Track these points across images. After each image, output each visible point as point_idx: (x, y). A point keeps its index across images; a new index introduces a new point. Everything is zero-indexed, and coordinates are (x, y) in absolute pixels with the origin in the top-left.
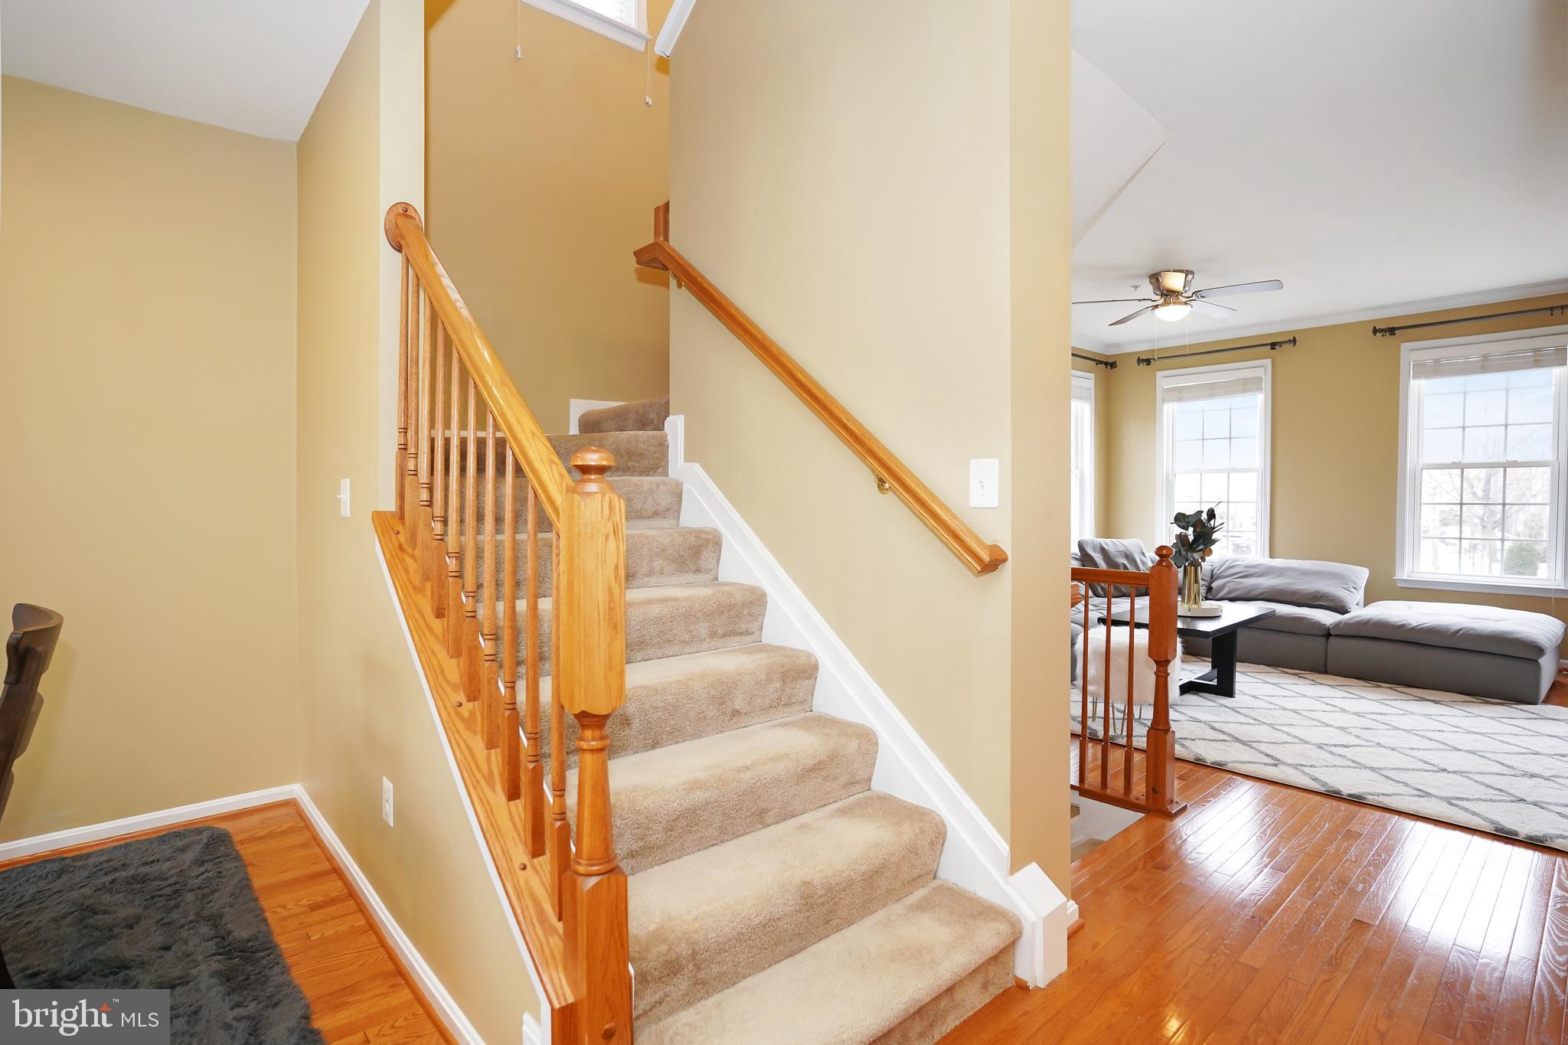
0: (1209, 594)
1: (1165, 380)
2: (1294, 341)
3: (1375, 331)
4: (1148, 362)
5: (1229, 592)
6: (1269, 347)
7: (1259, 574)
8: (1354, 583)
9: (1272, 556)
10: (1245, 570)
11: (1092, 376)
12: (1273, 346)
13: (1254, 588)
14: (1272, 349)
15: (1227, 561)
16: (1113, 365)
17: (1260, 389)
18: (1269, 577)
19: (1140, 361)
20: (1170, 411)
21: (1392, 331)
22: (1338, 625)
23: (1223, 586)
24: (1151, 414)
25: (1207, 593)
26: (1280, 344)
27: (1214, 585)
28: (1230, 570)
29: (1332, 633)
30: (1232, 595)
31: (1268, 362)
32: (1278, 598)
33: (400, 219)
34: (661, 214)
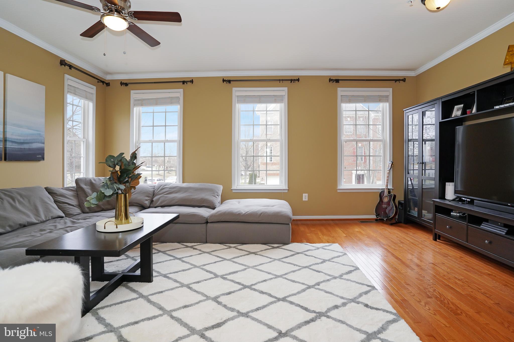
0: (152, 204)
1: (135, 95)
2: (192, 82)
3: (224, 81)
4: (126, 84)
5: (162, 202)
6: (182, 83)
7: (176, 192)
8: (217, 193)
9: (183, 182)
10: (169, 190)
11: (95, 87)
12: (184, 82)
13: (173, 199)
14: (183, 84)
15: (161, 186)
16: (108, 84)
17: (177, 103)
18: (181, 193)
19: (122, 84)
21: (229, 81)
22: (212, 216)
23: (158, 200)
24: (128, 113)
25: (151, 204)
26: (187, 82)
27: (154, 199)
28: (162, 191)
29: (209, 221)
30: (163, 204)
31: (181, 90)
32: (184, 204)
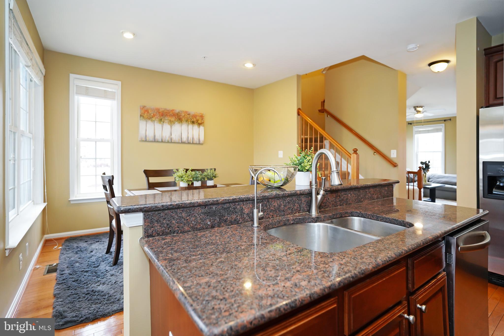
0: (428, 181)
2: (450, 120)
4: (411, 124)
7: (442, 178)
9: (445, 173)
12: (445, 121)
15: (433, 174)
17: (441, 131)
19: (409, 124)
20: (417, 136)
24: (412, 137)
26: (447, 120)
27: (430, 179)
30: (433, 182)
31: (444, 125)
33: (300, 111)
34: (323, 103)
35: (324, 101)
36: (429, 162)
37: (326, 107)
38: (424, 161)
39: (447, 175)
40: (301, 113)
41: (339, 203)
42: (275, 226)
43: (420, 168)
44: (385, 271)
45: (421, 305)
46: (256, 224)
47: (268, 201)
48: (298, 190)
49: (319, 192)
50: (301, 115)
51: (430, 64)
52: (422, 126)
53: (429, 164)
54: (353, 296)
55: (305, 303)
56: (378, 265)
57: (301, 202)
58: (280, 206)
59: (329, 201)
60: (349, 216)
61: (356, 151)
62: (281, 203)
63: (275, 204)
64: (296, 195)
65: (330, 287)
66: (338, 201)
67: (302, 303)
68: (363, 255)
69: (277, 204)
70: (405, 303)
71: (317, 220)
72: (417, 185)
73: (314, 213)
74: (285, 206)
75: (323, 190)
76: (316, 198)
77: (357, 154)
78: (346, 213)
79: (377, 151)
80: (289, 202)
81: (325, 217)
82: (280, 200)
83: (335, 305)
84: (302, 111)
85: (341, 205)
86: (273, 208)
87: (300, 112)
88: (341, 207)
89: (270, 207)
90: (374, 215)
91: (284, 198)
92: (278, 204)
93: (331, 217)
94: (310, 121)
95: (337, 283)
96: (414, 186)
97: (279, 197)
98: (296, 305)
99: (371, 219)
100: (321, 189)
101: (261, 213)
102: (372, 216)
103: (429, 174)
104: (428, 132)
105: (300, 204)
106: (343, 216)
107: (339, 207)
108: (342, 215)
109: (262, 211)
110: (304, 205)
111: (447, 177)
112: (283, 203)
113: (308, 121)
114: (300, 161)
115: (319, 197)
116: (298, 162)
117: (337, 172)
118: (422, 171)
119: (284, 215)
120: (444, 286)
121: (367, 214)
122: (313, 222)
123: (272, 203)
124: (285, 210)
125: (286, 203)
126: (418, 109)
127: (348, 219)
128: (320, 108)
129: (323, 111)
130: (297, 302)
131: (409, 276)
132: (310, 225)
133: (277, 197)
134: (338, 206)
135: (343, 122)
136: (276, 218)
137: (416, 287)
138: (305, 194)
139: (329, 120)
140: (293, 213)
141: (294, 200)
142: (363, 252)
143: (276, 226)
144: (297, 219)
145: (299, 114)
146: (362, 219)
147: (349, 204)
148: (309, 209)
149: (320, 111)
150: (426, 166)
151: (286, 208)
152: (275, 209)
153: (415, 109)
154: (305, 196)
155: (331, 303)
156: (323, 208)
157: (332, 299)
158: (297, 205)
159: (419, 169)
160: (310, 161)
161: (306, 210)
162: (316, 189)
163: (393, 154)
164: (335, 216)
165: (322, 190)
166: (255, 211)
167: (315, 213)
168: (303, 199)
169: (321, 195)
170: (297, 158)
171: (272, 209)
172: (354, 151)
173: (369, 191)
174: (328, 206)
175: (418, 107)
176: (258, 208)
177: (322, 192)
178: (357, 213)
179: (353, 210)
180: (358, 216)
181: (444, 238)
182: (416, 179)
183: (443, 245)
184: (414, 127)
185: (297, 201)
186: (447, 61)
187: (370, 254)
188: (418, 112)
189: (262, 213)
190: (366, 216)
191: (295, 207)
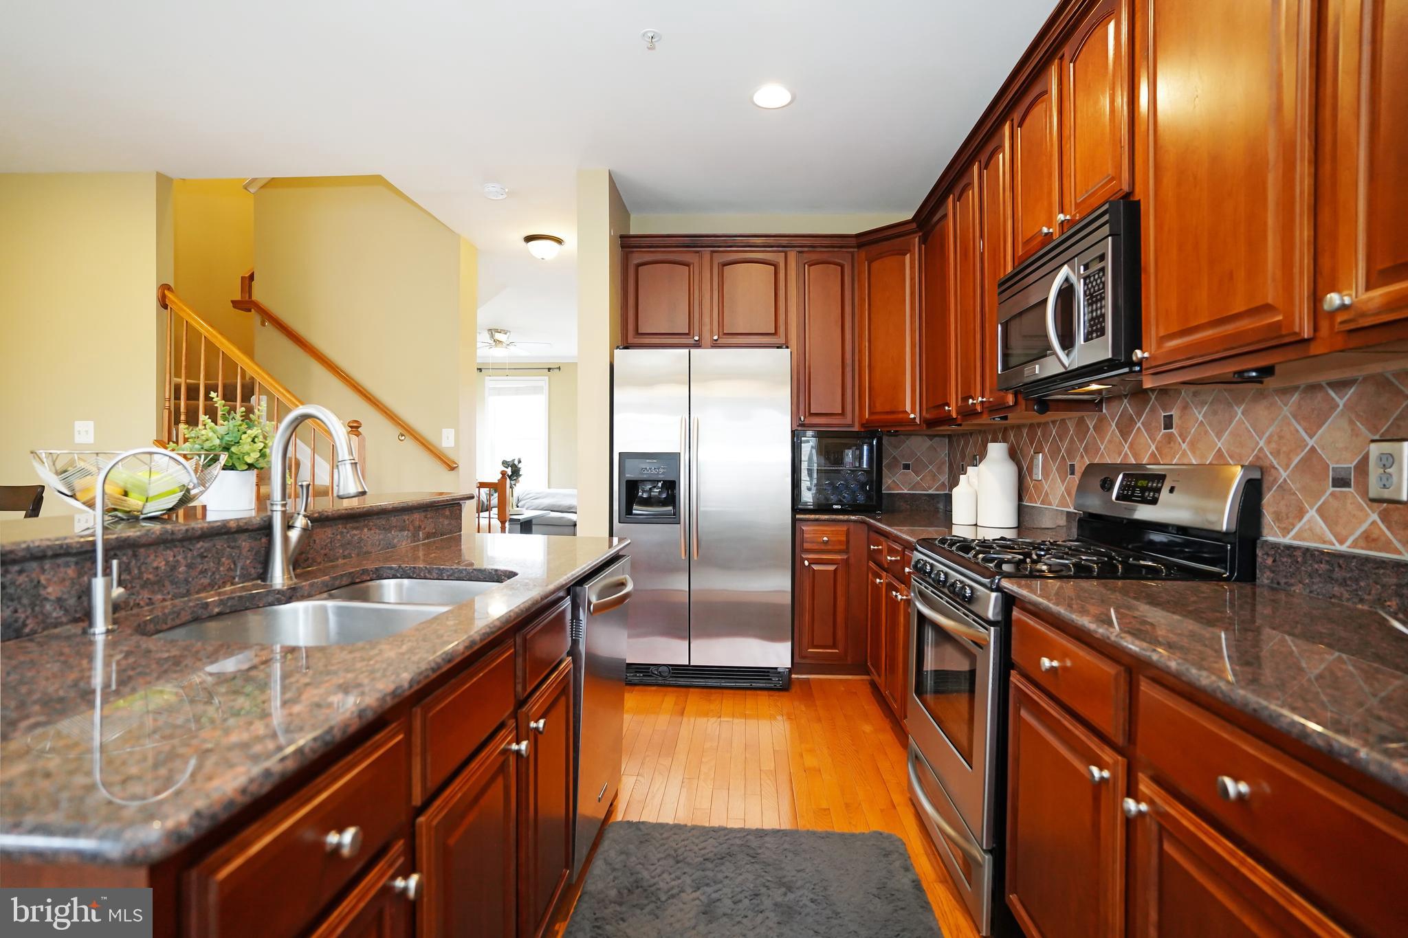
4: (482, 370)
6: (547, 370)
7: (543, 497)
9: (548, 489)
10: (536, 492)
12: (549, 369)
18: (546, 500)
20: (492, 400)
28: (528, 494)
31: (547, 378)
33: (166, 292)
34: (247, 282)
35: (252, 277)
36: (520, 462)
37: (258, 295)
38: (509, 459)
39: (552, 491)
40: (173, 302)
41: (341, 551)
42: (165, 627)
43: (503, 473)
44: (482, 659)
45: (536, 721)
46: (100, 626)
47: (135, 555)
48: (231, 520)
49: (293, 523)
50: (174, 307)
51: (529, 239)
52: (506, 378)
53: (520, 466)
54: (431, 714)
55: (352, 729)
56: (473, 643)
57: (240, 553)
58: (174, 568)
59: (315, 547)
60: (371, 580)
61: (358, 427)
62: (177, 558)
63: (160, 561)
64: (226, 533)
65: (394, 694)
66: (337, 545)
67: (344, 732)
68: (441, 632)
69: (163, 563)
70: (512, 723)
71: (290, 595)
72: (497, 516)
73: (279, 577)
74: (189, 566)
75: (305, 516)
76: (286, 539)
77: (358, 434)
78: (365, 572)
79: (407, 431)
80: (202, 553)
81: (312, 585)
82: (175, 550)
83: (400, 737)
84: (177, 296)
85: (344, 557)
86: (151, 576)
87: (169, 299)
88: (345, 561)
89: (141, 573)
90: (433, 568)
91: (185, 544)
92: (167, 563)
93: (327, 586)
94: (208, 331)
95: (406, 685)
96: (490, 518)
97: (173, 541)
98: (334, 737)
99: (425, 578)
100: (299, 514)
101: (117, 591)
102: (429, 572)
103: (520, 489)
104: (517, 391)
105: (236, 558)
106: (357, 580)
107: (341, 561)
108: (353, 577)
109: (120, 584)
110: (248, 562)
111: (553, 496)
112: (185, 558)
113: (202, 331)
114: (227, 438)
115: (294, 535)
116: (217, 442)
117: (353, 461)
118: (508, 479)
119: (188, 593)
120: (568, 683)
121: (414, 568)
122: (280, 603)
123: (149, 560)
124: (190, 579)
125: (193, 558)
126: (498, 336)
127: (368, 587)
128: (238, 297)
129: (246, 304)
130: (336, 731)
131: (517, 667)
132: (276, 611)
133: (165, 542)
134: (337, 559)
135: (313, 347)
136: (161, 604)
137: (529, 690)
138: (252, 531)
139: (267, 336)
140: (216, 587)
141: (218, 547)
142: (438, 627)
143: (169, 626)
144: (233, 598)
145: (163, 303)
146: (406, 581)
147: (366, 553)
148: (261, 571)
149: (236, 304)
150: (514, 471)
151: (194, 573)
152: (158, 578)
153: (492, 336)
154: (250, 537)
155: (392, 733)
156: (299, 565)
157: (393, 725)
158: (227, 562)
159: (501, 476)
160: (256, 440)
161: (255, 575)
162: (284, 512)
163: (447, 441)
164: (337, 583)
165: (301, 517)
166: (99, 583)
167: (283, 579)
168: (245, 543)
169: (299, 529)
170: (214, 432)
171: (148, 579)
172: (351, 427)
173: (411, 520)
174: (314, 560)
175: (497, 331)
176: (107, 572)
177: (300, 522)
178: (391, 568)
179: (381, 565)
180: (395, 577)
181: (568, 591)
182: (495, 500)
183: (567, 603)
184: (487, 378)
185: (228, 549)
186: (559, 241)
187: (454, 628)
188: (497, 342)
189: (121, 590)
190: (414, 573)
191: (221, 569)
